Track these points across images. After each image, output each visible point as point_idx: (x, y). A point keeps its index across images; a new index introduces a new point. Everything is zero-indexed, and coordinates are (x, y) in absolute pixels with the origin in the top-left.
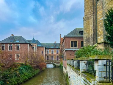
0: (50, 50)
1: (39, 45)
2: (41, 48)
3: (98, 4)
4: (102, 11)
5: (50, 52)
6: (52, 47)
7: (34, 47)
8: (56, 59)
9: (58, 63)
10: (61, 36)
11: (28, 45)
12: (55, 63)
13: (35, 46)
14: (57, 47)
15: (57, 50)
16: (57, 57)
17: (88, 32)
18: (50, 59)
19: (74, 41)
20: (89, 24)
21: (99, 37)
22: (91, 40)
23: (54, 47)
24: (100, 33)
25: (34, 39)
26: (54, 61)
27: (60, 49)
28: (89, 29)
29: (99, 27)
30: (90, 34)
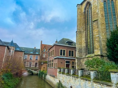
0: (29, 56)
1: (17, 49)
2: (19, 52)
3: (94, 24)
4: (98, 30)
5: (28, 57)
6: (32, 53)
7: (12, 51)
8: (34, 66)
9: (36, 70)
10: (41, 43)
11: (6, 47)
12: (32, 71)
13: (13, 49)
14: (37, 53)
15: (36, 56)
16: (36, 64)
17: (81, 44)
18: (27, 65)
19: (63, 49)
20: (81, 37)
21: (96, 50)
22: (83, 51)
23: (33, 53)
24: (96, 47)
25: (12, 41)
26: (32, 68)
27: (39, 55)
28: (81, 41)
29: (96, 42)
30: (83, 46)
